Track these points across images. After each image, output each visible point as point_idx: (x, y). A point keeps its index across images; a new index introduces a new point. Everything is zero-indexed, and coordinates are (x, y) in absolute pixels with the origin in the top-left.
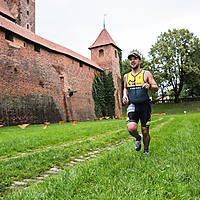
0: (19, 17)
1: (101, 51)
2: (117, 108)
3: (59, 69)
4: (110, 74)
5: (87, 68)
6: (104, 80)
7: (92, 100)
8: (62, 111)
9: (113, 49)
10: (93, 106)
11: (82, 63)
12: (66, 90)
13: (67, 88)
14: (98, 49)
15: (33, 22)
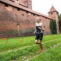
0: (28, 6)
1: (52, 13)
2: (57, 31)
4: (55, 20)
5: (48, 19)
6: (53, 22)
9: (56, 12)
11: (46, 18)
14: (51, 13)
15: (31, 7)
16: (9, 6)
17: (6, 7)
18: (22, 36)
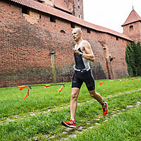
1: (131, 27)
3: (102, 43)
4: (139, 43)
5: (121, 40)
6: (134, 48)
7: (126, 63)
8: (106, 72)
10: (126, 67)
11: (117, 37)
12: (108, 57)
13: (108, 55)
14: (129, 25)
15: (82, 13)
16: (30, 13)
17: (24, 15)
18: (62, 81)
